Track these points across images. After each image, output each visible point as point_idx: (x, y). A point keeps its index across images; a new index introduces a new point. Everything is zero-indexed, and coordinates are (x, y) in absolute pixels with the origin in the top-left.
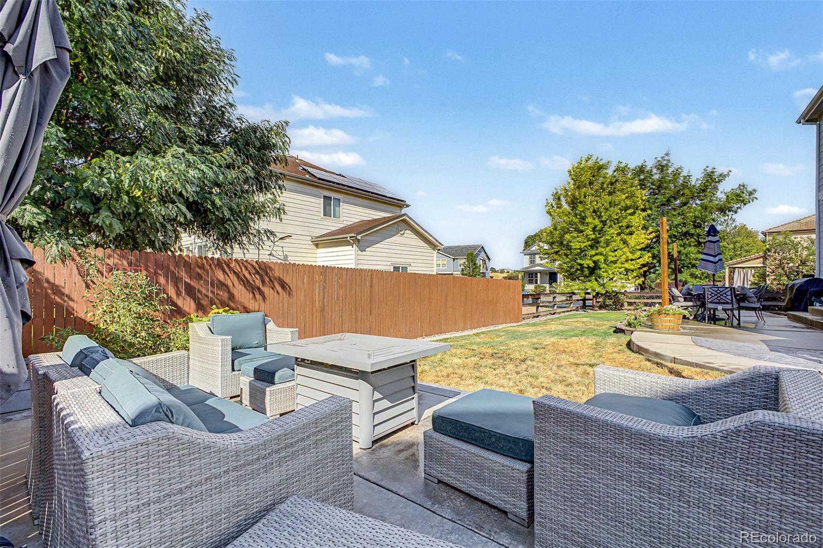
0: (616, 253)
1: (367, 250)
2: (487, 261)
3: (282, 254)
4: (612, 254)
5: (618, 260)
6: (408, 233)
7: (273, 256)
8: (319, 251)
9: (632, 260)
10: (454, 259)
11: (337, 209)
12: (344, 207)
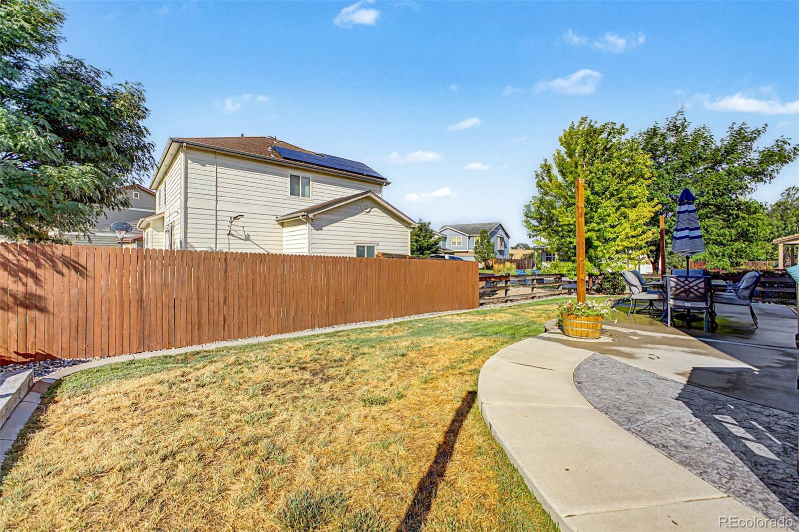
0: (615, 229)
1: (323, 228)
2: (506, 238)
3: (243, 233)
4: (610, 229)
5: (618, 237)
6: (376, 211)
7: (233, 235)
8: (286, 230)
9: (633, 237)
10: (469, 237)
11: (307, 187)
12: (314, 186)
